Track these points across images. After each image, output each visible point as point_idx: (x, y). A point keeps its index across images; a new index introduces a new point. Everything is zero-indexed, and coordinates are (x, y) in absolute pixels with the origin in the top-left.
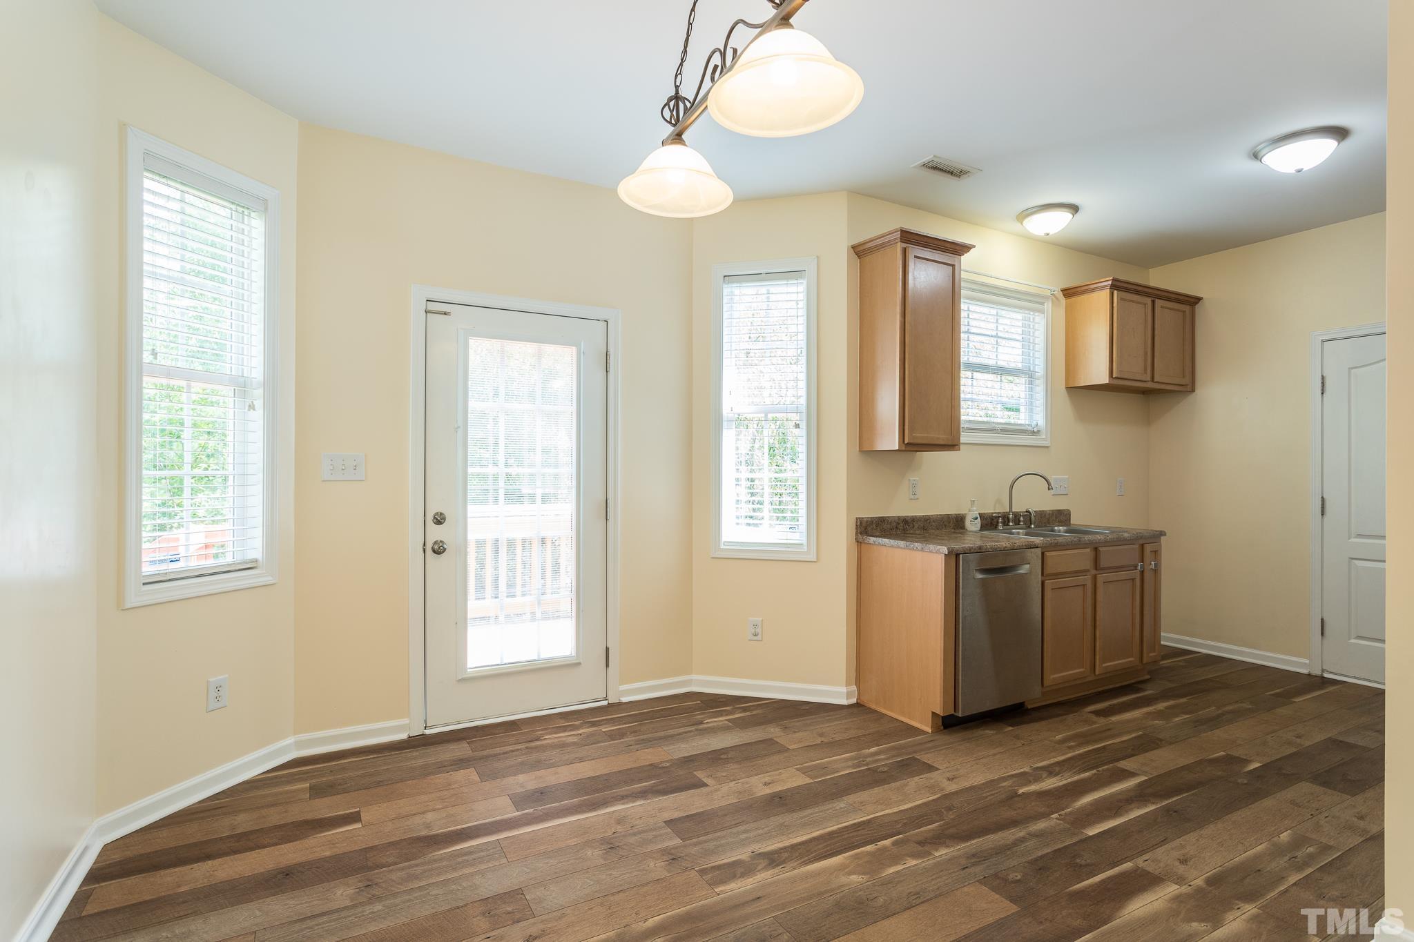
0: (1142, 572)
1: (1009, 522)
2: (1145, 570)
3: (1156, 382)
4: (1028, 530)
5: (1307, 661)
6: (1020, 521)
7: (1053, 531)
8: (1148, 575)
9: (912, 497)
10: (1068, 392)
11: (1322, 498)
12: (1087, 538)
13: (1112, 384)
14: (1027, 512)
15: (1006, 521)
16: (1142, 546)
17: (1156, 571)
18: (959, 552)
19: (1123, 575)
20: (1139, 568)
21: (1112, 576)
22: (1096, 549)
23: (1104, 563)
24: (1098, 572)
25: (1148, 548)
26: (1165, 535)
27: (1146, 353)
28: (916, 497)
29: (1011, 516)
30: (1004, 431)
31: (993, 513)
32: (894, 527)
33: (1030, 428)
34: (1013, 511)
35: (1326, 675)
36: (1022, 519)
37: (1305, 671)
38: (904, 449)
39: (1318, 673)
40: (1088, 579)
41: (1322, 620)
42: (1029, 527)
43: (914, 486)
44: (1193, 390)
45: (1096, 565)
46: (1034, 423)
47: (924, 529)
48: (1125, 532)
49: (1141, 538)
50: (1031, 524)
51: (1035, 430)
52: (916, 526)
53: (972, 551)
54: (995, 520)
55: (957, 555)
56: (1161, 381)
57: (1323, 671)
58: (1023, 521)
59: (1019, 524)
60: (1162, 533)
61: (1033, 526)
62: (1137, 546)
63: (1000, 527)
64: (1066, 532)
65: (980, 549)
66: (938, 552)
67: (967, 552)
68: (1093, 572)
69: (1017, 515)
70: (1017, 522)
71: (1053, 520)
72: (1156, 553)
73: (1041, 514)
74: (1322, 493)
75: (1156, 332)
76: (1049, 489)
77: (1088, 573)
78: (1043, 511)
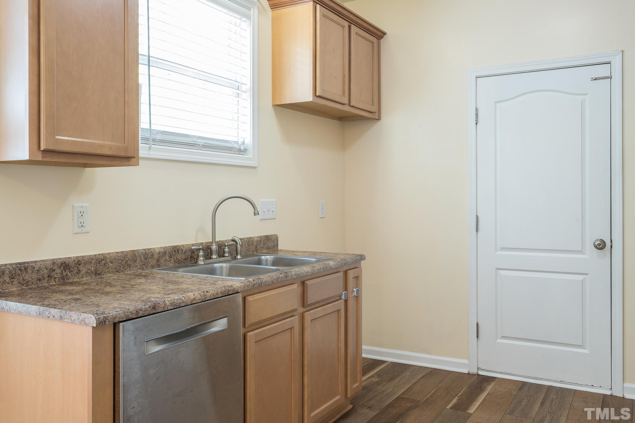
0: (346, 301)
1: (211, 254)
2: (348, 300)
3: (352, 106)
4: (234, 263)
5: (466, 362)
6: (224, 252)
7: (259, 262)
8: (351, 303)
9: (79, 230)
10: (274, 109)
11: (477, 216)
12: (295, 271)
13: (315, 103)
14: (233, 240)
15: (208, 251)
16: (346, 272)
17: (358, 298)
18: (116, 321)
19: (330, 308)
20: (343, 297)
21: (319, 311)
22: (303, 283)
23: (312, 298)
24: (305, 309)
25: (351, 274)
26: (365, 259)
27: (344, 76)
28: (85, 230)
29: (214, 247)
30: (206, 147)
31: (193, 245)
32: (46, 276)
33: (236, 146)
34: (217, 239)
35: (481, 373)
36: (227, 250)
37: (466, 371)
38: (39, 157)
39: (474, 371)
40: (295, 321)
41: (477, 324)
42: (235, 258)
43: (82, 214)
44: (379, 119)
45: (303, 302)
46: (240, 141)
47: (97, 273)
48: (330, 259)
49: (345, 264)
50: (237, 255)
51: (242, 148)
52: (83, 270)
53: (141, 314)
54: (196, 253)
55: (115, 325)
56: (356, 106)
57: (478, 369)
58: (229, 252)
59: (224, 256)
60: (362, 257)
61: (239, 257)
62: (341, 274)
63: (201, 261)
64: (274, 263)
65: (154, 308)
66: (83, 323)
67: (131, 317)
68: (301, 310)
69: (221, 246)
70: (221, 254)
71: (261, 247)
72: (357, 278)
73: (249, 242)
74: (477, 212)
75: (352, 57)
76: (255, 215)
77: (295, 313)
78: (251, 238)
